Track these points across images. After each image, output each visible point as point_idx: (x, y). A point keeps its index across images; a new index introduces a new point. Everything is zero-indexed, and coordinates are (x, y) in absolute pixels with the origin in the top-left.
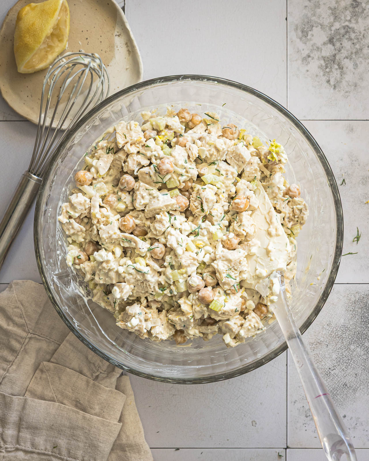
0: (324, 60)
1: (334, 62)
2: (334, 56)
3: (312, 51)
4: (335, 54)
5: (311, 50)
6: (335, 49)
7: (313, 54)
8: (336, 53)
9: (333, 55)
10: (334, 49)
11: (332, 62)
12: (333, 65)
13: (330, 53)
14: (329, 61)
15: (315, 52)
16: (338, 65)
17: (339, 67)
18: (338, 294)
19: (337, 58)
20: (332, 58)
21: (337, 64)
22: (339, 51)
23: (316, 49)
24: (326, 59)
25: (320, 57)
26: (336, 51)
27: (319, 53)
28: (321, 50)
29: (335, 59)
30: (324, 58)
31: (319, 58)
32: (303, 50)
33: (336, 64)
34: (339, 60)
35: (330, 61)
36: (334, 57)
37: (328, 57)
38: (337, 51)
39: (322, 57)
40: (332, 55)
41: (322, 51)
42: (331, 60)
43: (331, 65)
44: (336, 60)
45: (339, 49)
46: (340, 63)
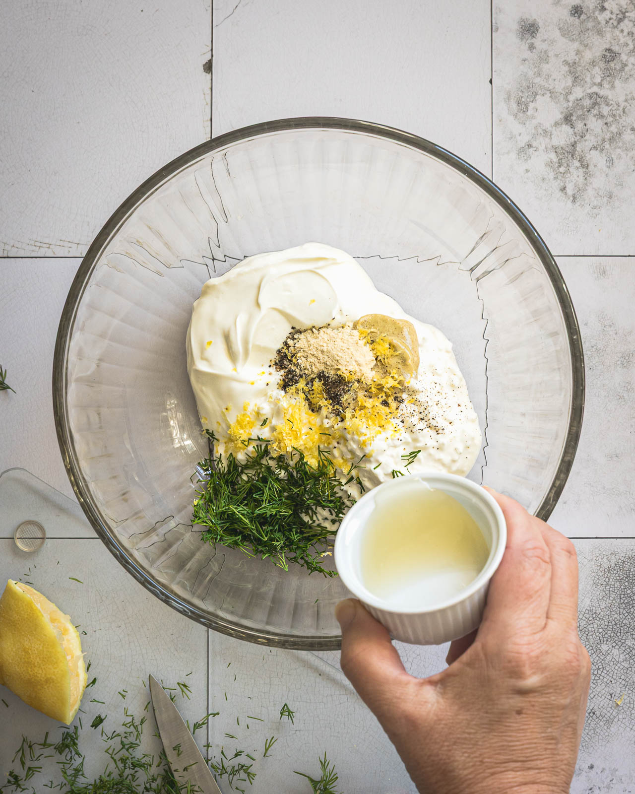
0: (556, 152)
1: (572, 156)
2: (574, 145)
3: (534, 137)
4: (575, 143)
5: (534, 134)
6: (575, 133)
7: (538, 141)
8: (576, 140)
9: (571, 143)
10: (573, 133)
11: (570, 156)
12: (571, 161)
13: (566, 141)
14: (564, 154)
15: (541, 139)
16: (579, 161)
17: (581, 165)
19: (577, 149)
20: (570, 149)
21: (578, 159)
22: (582, 137)
23: (542, 133)
24: (559, 150)
25: (549, 146)
26: (576, 136)
27: (547, 140)
29: (575, 150)
30: (556, 148)
31: (546, 148)
32: (520, 135)
34: (582, 152)
35: (566, 154)
36: (573, 148)
37: (562, 148)
38: (578, 137)
39: (553, 147)
40: (570, 143)
41: (552, 136)
42: (568, 152)
43: (569, 160)
44: (577, 152)
45: (581, 134)
46: (584, 158)
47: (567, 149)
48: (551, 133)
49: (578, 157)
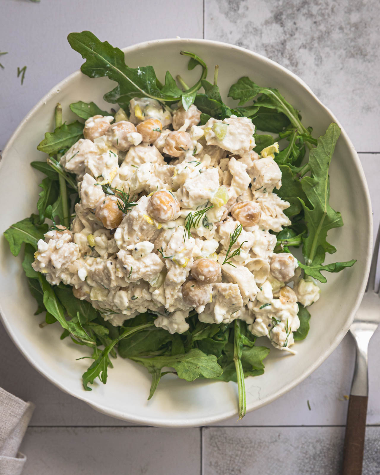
0: (266, 50)
1: (282, 54)
2: (284, 43)
3: (245, 35)
4: (285, 41)
5: (245, 33)
6: (285, 32)
7: (248, 39)
8: (286, 38)
9: (281, 41)
10: (283, 31)
11: (280, 54)
12: (280, 59)
13: (276, 39)
14: (274, 52)
15: (252, 37)
16: (289, 59)
17: (291, 63)
18: (287, 444)
19: (287, 47)
20: (280, 47)
21: (288, 57)
22: (291, 35)
23: (253, 31)
24: (269, 49)
25: (260, 44)
26: (286, 35)
27: (258, 38)
28: (261, 33)
29: (284, 48)
30: (266, 47)
31: (257, 46)
32: (231, 33)
33: (286, 56)
34: (292, 50)
35: (276, 53)
36: (282, 46)
37: (272, 46)
38: (288, 36)
39: (263, 45)
40: (279, 41)
41: (263, 35)
42: (277, 50)
43: (278, 58)
44: (286, 51)
45: (291, 33)
46: (294, 56)
47: (277, 47)
48: (261, 31)
49: (288, 55)
